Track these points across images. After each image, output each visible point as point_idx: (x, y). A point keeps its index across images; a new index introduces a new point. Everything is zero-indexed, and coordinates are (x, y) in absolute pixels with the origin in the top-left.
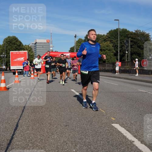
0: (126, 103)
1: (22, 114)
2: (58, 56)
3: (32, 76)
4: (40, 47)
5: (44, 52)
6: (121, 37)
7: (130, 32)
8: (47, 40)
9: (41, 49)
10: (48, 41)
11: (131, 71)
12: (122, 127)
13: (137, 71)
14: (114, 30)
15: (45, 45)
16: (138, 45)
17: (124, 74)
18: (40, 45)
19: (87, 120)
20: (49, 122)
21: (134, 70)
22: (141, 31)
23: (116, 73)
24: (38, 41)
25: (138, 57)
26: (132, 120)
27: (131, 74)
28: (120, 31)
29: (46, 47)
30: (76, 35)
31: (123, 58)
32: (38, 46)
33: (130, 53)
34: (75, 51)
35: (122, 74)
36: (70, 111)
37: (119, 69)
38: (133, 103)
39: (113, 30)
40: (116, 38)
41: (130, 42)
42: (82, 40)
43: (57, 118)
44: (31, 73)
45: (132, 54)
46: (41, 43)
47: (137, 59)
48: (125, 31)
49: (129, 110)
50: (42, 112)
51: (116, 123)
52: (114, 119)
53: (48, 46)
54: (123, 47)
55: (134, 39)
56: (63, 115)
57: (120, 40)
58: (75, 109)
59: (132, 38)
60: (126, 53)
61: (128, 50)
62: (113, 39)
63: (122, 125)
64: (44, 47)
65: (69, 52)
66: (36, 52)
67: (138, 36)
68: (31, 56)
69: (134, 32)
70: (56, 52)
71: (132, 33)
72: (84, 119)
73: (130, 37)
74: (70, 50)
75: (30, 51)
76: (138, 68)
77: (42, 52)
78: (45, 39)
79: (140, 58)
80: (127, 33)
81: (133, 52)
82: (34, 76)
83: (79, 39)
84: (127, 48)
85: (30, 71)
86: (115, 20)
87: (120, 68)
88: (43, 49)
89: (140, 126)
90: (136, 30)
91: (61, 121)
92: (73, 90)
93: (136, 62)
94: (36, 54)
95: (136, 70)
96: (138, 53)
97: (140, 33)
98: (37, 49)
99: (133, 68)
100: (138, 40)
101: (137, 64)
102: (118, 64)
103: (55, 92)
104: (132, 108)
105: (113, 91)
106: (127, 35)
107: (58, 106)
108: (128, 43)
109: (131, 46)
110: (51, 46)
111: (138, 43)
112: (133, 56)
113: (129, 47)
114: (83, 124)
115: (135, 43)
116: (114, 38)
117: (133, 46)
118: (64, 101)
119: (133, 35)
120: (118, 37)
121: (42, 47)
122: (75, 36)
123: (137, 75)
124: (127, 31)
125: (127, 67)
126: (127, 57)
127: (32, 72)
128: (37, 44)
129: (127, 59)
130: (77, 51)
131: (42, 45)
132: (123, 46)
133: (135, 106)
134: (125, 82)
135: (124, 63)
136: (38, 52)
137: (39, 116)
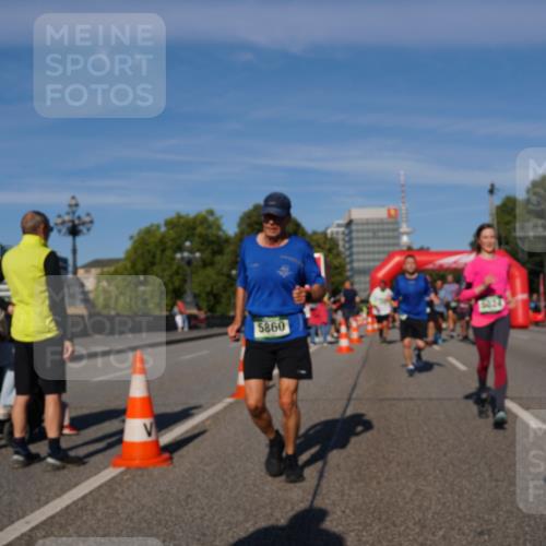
1: (318, 485)
2: (430, 266)
3: (344, 343)
4: (365, 234)
5: (379, 253)
8: (389, 211)
9: (371, 242)
10: (393, 212)
15: (380, 227)
18: (365, 227)
24: (358, 214)
29: (386, 234)
30: (492, 186)
32: (358, 231)
43: (444, 503)
44: (338, 331)
46: (367, 222)
53: (393, 230)
56: (466, 492)
64: (380, 234)
65: (468, 248)
66: (351, 255)
68: (336, 268)
70: (422, 251)
75: (330, 250)
77: (374, 253)
78: (383, 206)
82: (351, 341)
83: (508, 198)
85: (333, 321)
94: (352, 262)
98: (355, 242)
103: (430, 399)
110: (404, 228)
122: (489, 187)
127: (343, 329)
128: (354, 227)
130: (500, 245)
131: (370, 227)
136: (358, 253)
137: (378, 493)
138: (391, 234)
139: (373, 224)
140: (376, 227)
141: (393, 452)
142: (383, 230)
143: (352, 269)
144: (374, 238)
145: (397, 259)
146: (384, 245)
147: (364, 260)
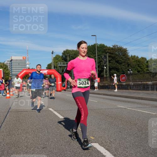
0: (105, 121)
3: (8, 95)
4: (16, 64)
5: (20, 69)
6: (99, 53)
7: (108, 47)
8: (23, 57)
9: (18, 66)
10: (24, 58)
11: (110, 86)
12: (101, 146)
13: (116, 86)
14: (92, 45)
15: (21, 62)
16: (117, 60)
17: (103, 90)
18: (16, 62)
19: (66, 141)
20: (26, 144)
21: (113, 85)
22: (119, 46)
23: (95, 89)
24: (13, 58)
25: (116, 72)
26: (112, 138)
27: (110, 90)
28: (97, 47)
29: (22, 64)
30: (53, 51)
31: (102, 74)
32: (14, 63)
33: (108, 68)
34: (53, 67)
35: (101, 90)
36: (48, 132)
37: (98, 85)
38: (112, 120)
39: (90, 45)
40: (94, 53)
41: (108, 57)
42: (59, 56)
43: (34, 140)
45: (110, 69)
46: (17, 60)
47: (115, 75)
48: (103, 46)
49: (108, 128)
50: (18, 134)
51: (95, 142)
52: (93, 138)
53: (24, 63)
54: (101, 63)
55: (112, 54)
56: (40, 137)
57: (98, 55)
58: (53, 129)
59: (110, 53)
60: (104, 69)
61: (107, 65)
62: (91, 55)
63: (101, 144)
64: (21, 64)
65: (46, 69)
66: (12, 70)
67: (116, 51)
68: (7, 74)
69: (111, 47)
70: (32, 69)
71: (109, 49)
72: (62, 140)
73: (108, 52)
74: (47, 66)
75: (5, 68)
76: (117, 83)
77: (18, 69)
78: (21, 56)
79: (118, 73)
80: (104, 48)
81: (111, 67)
82: (10, 95)
83: (57, 55)
84: (105, 64)
86: (92, 36)
87: (98, 83)
88: (19, 66)
89: (120, 144)
90: (114, 45)
91: (38, 143)
92: (51, 109)
93: (114, 77)
94: (12, 72)
95: (114, 85)
96: (117, 68)
97: (117, 47)
98: (13, 66)
99: (112, 84)
100: (116, 55)
101: (115, 79)
102: (97, 80)
104: (111, 126)
105: (91, 108)
106: (105, 50)
107: (35, 127)
108: (106, 58)
109: (109, 61)
110: (27, 63)
111: (117, 58)
112: (111, 71)
113: (108, 62)
114: (62, 145)
115: (112, 58)
116: (92, 53)
117: (111, 62)
118: (41, 121)
119: (110, 50)
120: (95, 52)
121: (18, 64)
122: (52, 52)
123: (116, 90)
124: (105, 46)
125: (106, 83)
126: (106, 72)
128: (13, 62)
129: (106, 75)
130: (54, 68)
131: (18, 62)
132: (101, 61)
133: (114, 123)
134: (104, 98)
135: (102, 79)
136: (14, 69)
137: (14, 138)
138: (24, 64)
139: (18, 61)
140: (19, 62)
141: (20, 127)
142: (21, 63)
143: (12, 74)
144: (18, 65)
145: (25, 71)
146: (21, 67)
147: (15, 72)
